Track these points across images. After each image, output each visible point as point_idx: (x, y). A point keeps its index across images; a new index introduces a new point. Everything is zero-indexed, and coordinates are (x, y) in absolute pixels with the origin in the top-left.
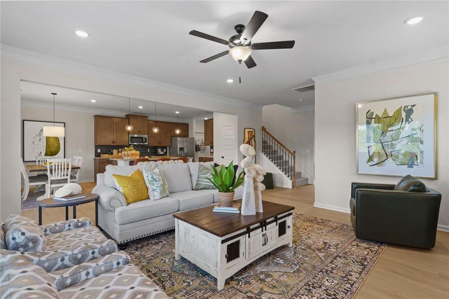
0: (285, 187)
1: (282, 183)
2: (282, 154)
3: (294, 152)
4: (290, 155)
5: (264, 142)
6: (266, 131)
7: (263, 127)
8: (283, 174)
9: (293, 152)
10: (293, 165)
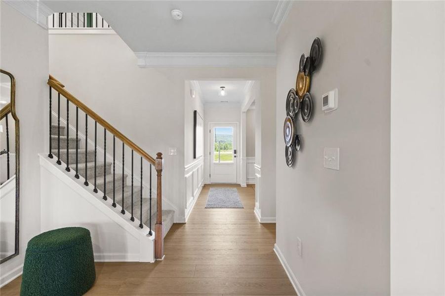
0: (131, 258)
1: (123, 248)
2: (110, 159)
3: (160, 155)
4: (146, 163)
5: (56, 131)
6: (61, 91)
7: (50, 78)
8: (123, 221)
9: (155, 157)
10: (155, 196)
